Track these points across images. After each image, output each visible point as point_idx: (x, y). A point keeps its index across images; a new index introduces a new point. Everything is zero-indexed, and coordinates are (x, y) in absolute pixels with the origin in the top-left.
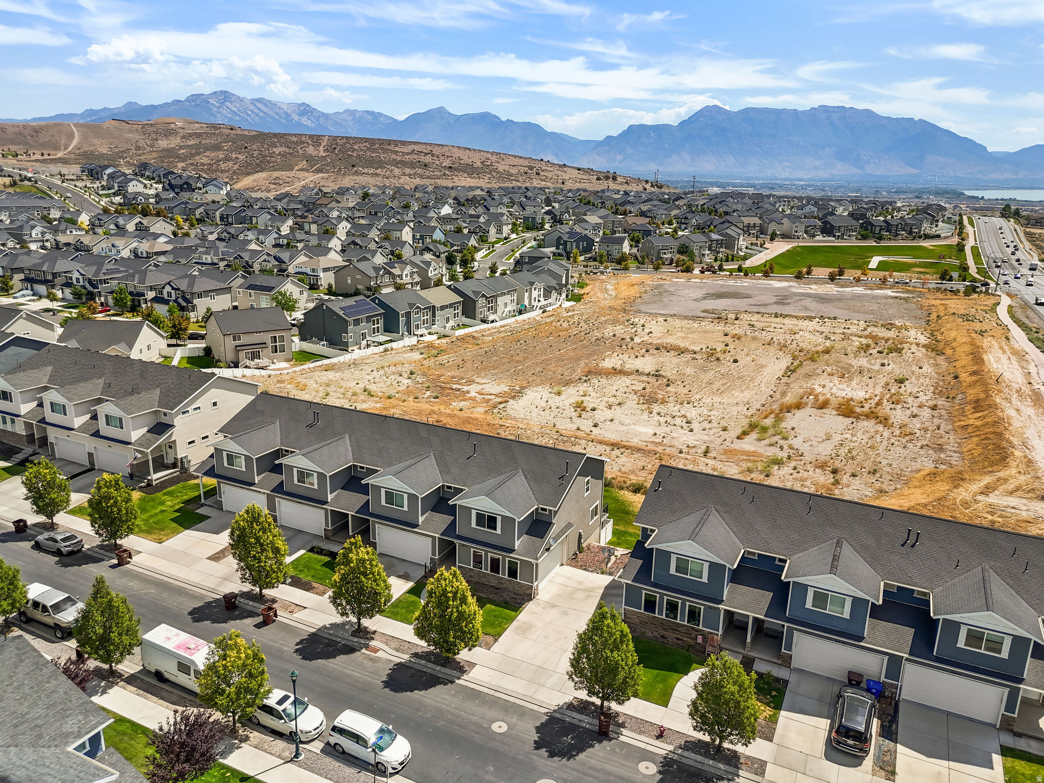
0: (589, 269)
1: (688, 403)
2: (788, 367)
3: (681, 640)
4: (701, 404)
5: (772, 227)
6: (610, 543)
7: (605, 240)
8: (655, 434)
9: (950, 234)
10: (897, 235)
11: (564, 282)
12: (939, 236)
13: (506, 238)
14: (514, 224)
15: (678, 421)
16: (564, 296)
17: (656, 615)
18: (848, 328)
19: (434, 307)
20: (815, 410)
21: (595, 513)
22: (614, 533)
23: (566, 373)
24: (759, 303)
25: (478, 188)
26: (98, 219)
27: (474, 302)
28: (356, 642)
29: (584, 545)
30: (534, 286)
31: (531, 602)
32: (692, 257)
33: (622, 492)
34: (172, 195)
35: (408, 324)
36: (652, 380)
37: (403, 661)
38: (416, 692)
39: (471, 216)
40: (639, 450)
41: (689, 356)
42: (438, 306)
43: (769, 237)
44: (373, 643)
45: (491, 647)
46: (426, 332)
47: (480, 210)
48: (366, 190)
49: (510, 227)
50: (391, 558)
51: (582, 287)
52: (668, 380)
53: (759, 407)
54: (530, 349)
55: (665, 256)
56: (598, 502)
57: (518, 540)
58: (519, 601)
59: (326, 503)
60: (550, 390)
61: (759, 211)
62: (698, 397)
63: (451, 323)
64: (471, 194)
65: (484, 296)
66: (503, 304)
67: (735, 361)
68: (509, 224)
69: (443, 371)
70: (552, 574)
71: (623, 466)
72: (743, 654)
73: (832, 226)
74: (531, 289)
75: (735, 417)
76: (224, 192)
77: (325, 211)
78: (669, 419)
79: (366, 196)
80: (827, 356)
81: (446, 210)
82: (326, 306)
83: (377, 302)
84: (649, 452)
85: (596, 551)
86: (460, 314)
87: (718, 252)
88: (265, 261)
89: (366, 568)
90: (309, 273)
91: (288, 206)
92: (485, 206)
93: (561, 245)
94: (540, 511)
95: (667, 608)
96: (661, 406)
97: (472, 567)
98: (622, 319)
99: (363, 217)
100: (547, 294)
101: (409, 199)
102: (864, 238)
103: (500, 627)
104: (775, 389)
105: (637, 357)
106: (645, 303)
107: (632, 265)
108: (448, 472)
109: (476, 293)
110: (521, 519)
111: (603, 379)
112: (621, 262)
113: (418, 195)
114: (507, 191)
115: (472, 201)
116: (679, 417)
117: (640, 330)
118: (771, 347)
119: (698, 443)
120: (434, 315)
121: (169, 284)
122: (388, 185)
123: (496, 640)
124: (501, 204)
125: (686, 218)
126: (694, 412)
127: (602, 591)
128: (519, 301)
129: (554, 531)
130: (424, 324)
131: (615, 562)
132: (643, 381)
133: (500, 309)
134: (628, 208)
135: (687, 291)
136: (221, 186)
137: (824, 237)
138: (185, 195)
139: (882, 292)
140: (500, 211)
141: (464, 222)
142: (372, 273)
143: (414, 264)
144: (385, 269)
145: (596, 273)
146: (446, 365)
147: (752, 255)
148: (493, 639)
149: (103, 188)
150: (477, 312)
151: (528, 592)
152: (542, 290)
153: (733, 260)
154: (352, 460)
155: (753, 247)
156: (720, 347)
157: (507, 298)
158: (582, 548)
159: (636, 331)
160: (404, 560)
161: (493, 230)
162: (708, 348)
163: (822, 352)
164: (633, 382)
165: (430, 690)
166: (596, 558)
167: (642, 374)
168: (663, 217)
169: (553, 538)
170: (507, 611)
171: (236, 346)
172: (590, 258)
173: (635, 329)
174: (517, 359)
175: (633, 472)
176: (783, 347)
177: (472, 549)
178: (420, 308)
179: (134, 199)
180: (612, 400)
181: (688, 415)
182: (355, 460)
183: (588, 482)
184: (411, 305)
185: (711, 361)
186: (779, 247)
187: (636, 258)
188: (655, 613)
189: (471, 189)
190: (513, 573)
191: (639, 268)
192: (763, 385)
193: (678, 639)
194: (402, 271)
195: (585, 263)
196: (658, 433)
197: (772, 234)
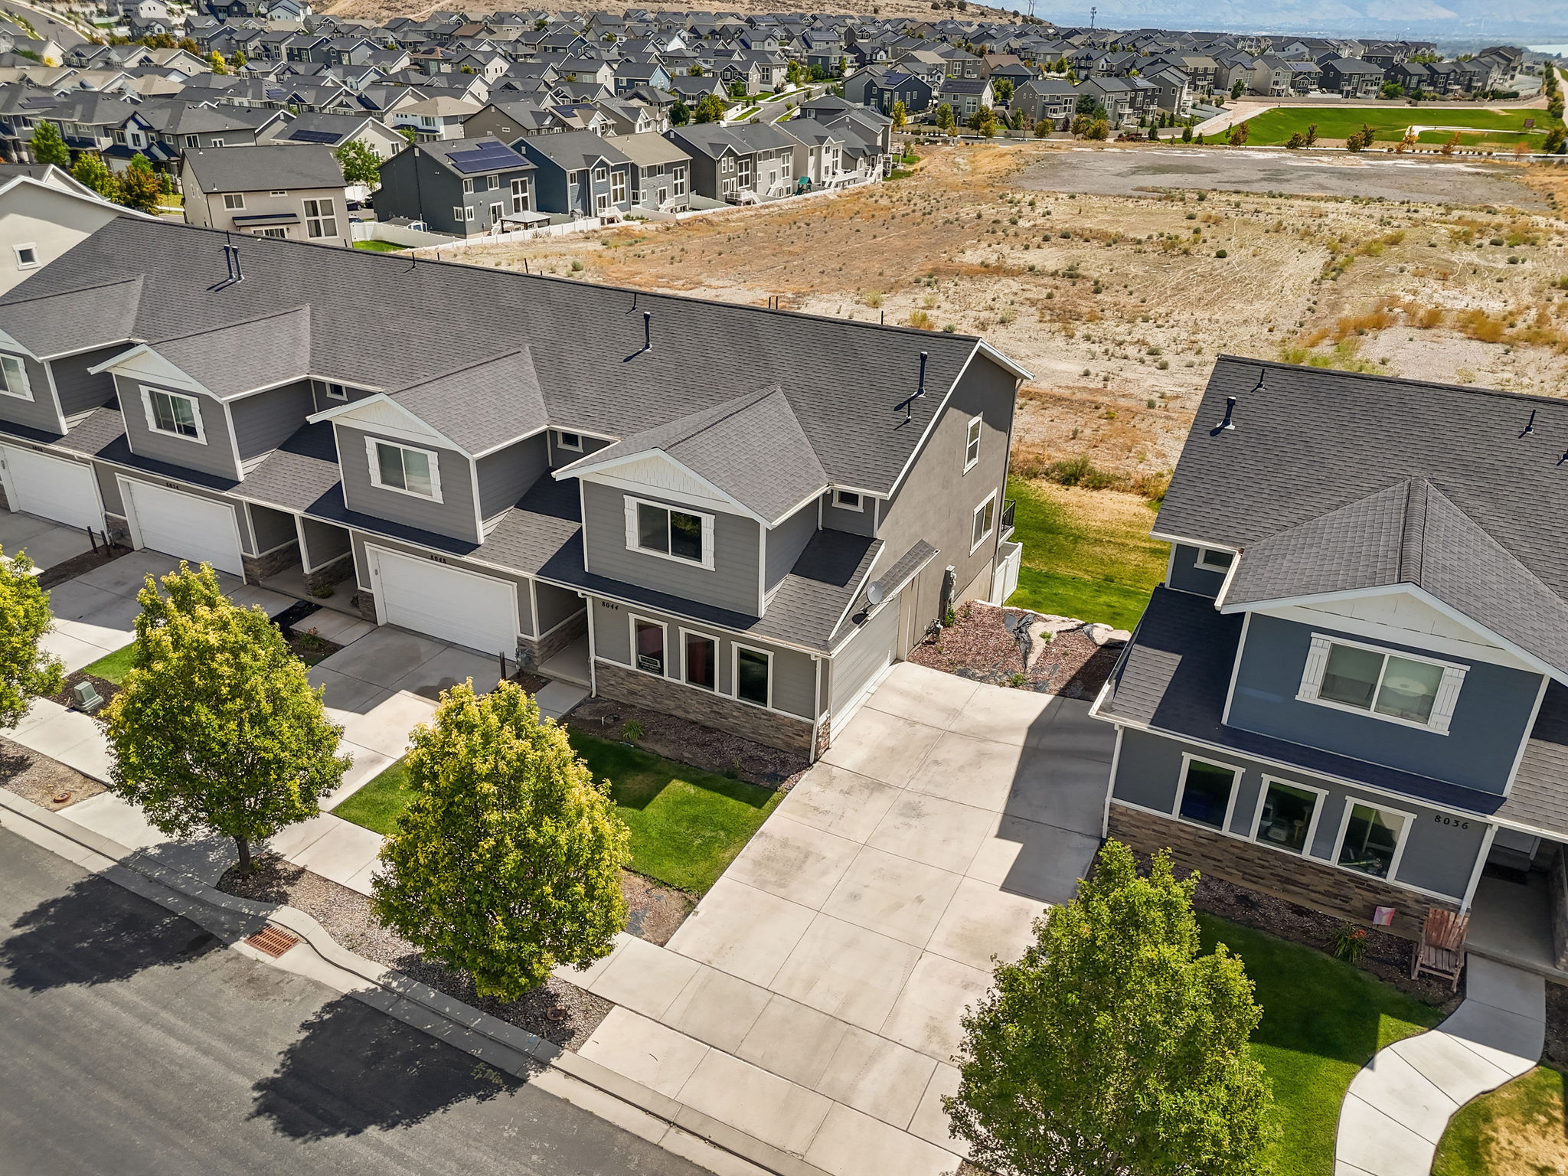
0: (922, 137)
1: (1145, 320)
2: (1327, 265)
3: (1308, 913)
4: (1172, 322)
5: (1235, 75)
6: (1014, 601)
7: (949, 87)
8: (1087, 374)
9: (1536, 90)
10: (1446, 91)
11: (879, 143)
12: (1515, 95)
13: (778, 90)
14: (792, 68)
15: (1132, 351)
16: (879, 168)
17: (1225, 831)
18: (1415, 211)
19: (634, 167)
20: (1415, 330)
21: (984, 521)
22: (1022, 580)
23: (888, 272)
24: (1233, 180)
25: (732, 15)
26: (78, 54)
27: (713, 164)
28: (226, 911)
29: (955, 607)
30: (825, 145)
31: (806, 775)
32: (1101, 114)
33: (1034, 484)
34: (212, 22)
35: (584, 195)
36: (1067, 282)
37: (362, 986)
38: (372, 1131)
39: (718, 53)
40: (1058, 400)
41: (1128, 248)
42: (643, 165)
43: (1229, 93)
44: (283, 916)
45: (671, 932)
46: (620, 215)
47: (734, 46)
48: (541, 17)
49: (785, 71)
50: (411, 640)
51: (911, 163)
52: (1096, 283)
53: (1292, 328)
54: (817, 235)
55: (1055, 116)
56: (994, 493)
57: (767, 590)
58: (770, 769)
59: (231, 483)
60: (857, 298)
61: (1214, 51)
62: (1163, 310)
63: (670, 202)
64: (718, 25)
65: (730, 153)
66: (768, 175)
67: (1221, 255)
68: (783, 66)
69: (640, 266)
70: (870, 686)
71: (1027, 431)
72: (1546, 975)
73: (1339, 75)
74: (820, 149)
75: (1248, 343)
76: (300, 19)
77: (468, 44)
78: (1111, 347)
79: (541, 25)
80: (1395, 249)
81: (675, 44)
82: (421, 151)
83: (524, 152)
84: (1083, 403)
85: (988, 621)
86: (686, 187)
87: (1146, 112)
88: (341, 104)
89: (212, 675)
90: (421, 127)
91: (404, 38)
92: (742, 41)
93: (874, 96)
94: (836, 503)
95: (1266, 812)
96: (1090, 325)
97: (633, 667)
98: (990, 195)
99: (531, 56)
100: (850, 162)
101: (612, 31)
102: (1391, 95)
103: (708, 856)
104: (1315, 298)
105: (1027, 248)
106: (1028, 178)
107: (999, 130)
108: (569, 396)
109: (716, 147)
110: (777, 522)
111: (964, 282)
112: (978, 125)
113: (628, 24)
114: (782, 21)
115: (722, 33)
116: (1131, 343)
117: (1027, 210)
118: (1283, 235)
119: (1183, 390)
120: (635, 185)
121: (133, 118)
122: (580, 11)
123: (690, 907)
124: (769, 36)
125: (1088, 58)
126: (1160, 335)
127: (1020, 740)
128: (799, 172)
129: (877, 562)
130: (616, 199)
131: (1046, 653)
132: (1045, 286)
133: (762, 183)
134: (988, 45)
135: (1100, 164)
136: (295, 8)
137: (1323, 92)
138: (232, 23)
139: (1449, 166)
140: (767, 48)
141: (706, 62)
142: (531, 123)
143: (608, 112)
144: (554, 116)
145: (936, 142)
146: (647, 257)
147: (1203, 119)
148: (682, 903)
149: (101, 13)
150: (718, 183)
151: (799, 742)
152: (840, 153)
153: (1171, 125)
154: (307, 368)
155: (1205, 107)
156: (1186, 235)
157: (774, 165)
158: (952, 614)
159: (1020, 211)
160: (451, 645)
161: (754, 76)
162: (1162, 235)
163: (1386, 242)
164: (1026, 287)
165: (426, 1126)
166: (992, 642)
167: (1042, 273)
168: (1048, 59)
169: (877, 584)
170: (731, 802)
171: (234, 219)
172: (924, 120)
173: (1017, 208)
174: (790, 249)
175: (1050, 443)
176: (1306, 234)
177: (632, 617)
178: (607, 166)
179: (147, 28)
180: (985, 315)
181: (1149, 339)
182: (314, 366)
183: (975, 428)
184: (589, 159)
185: (1172, 256)
186: (1247, 110)
187: (1004, 120)
188: (1220, 825)
189: (720, 16)
190: (753, 687)
191: (1010, 136)
192: (1287, 292)
193: (1298, 910)
194: (586, 121)
195: (915, 128)
196: (1093, 371)
197: (1235, 87)
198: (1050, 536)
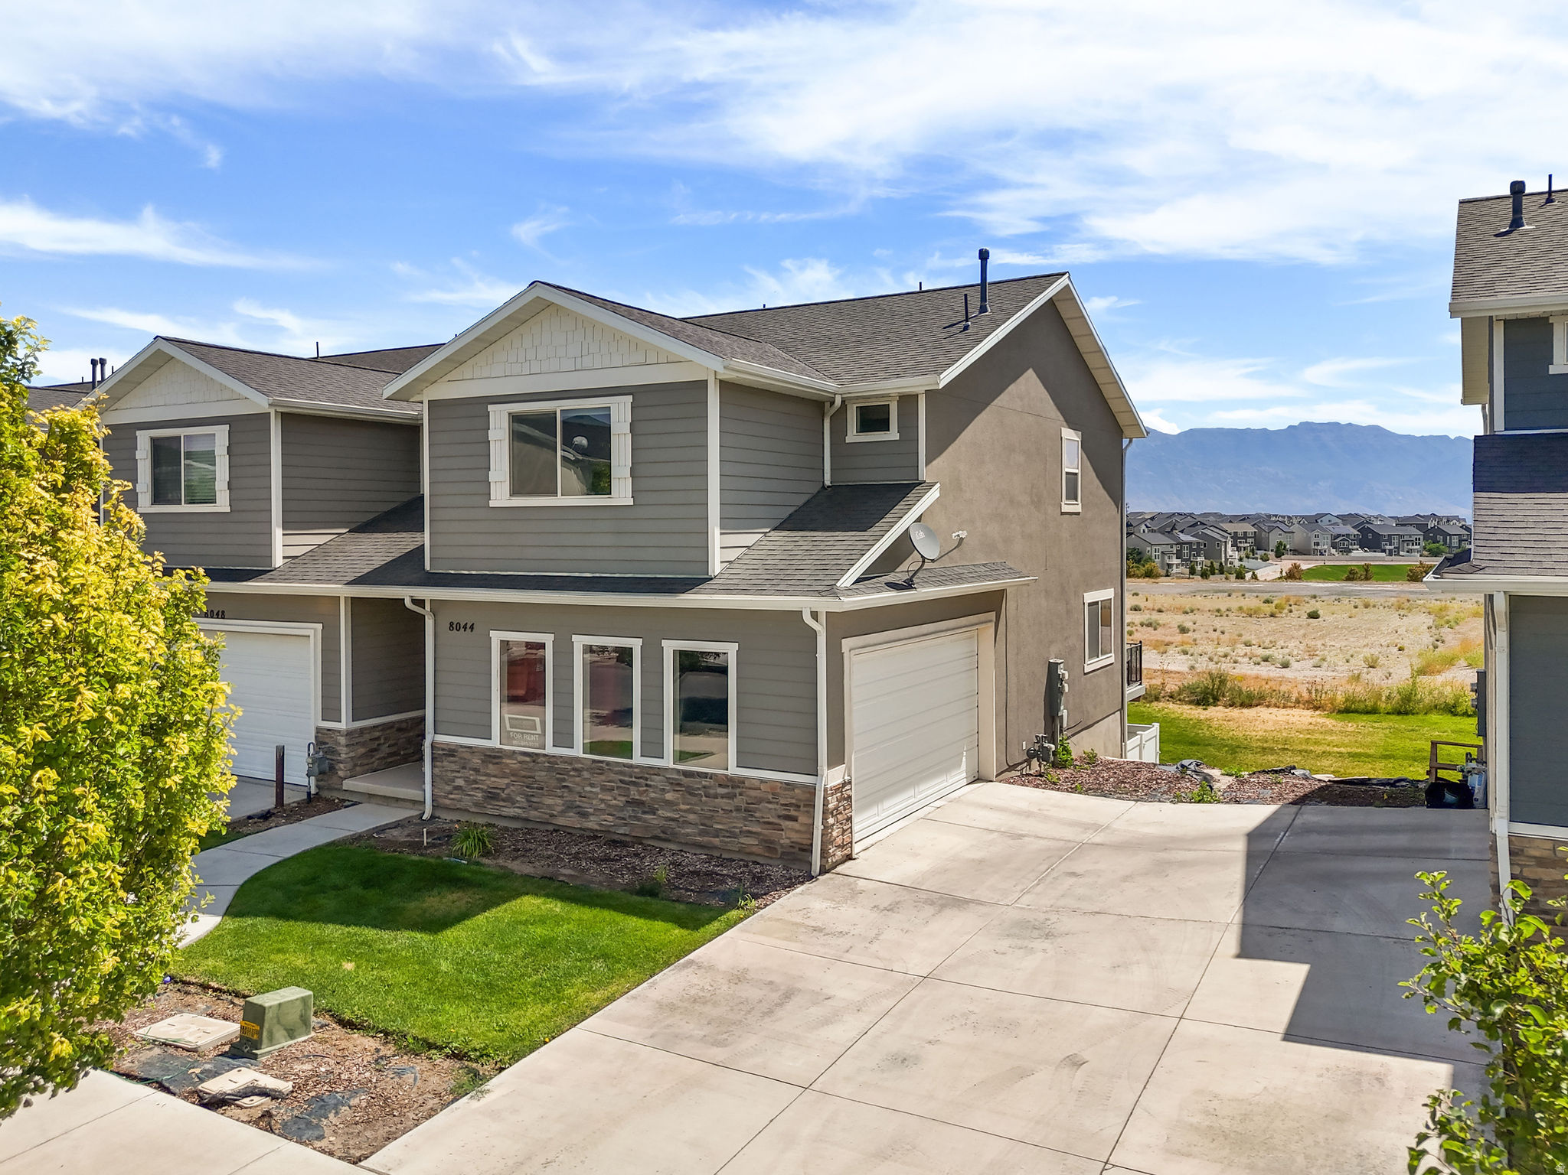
5: (1275, 538)
31: (801, 892)
43: (1272, 552)
73: (1377, 536)
87: (1194, 562)
94: (853, 435)
97: (495, 741)
123: (473, 1082)
148: (455, 1076)
155: (1252, 561)
197: (1278, 547)
198: (1194, 748)
